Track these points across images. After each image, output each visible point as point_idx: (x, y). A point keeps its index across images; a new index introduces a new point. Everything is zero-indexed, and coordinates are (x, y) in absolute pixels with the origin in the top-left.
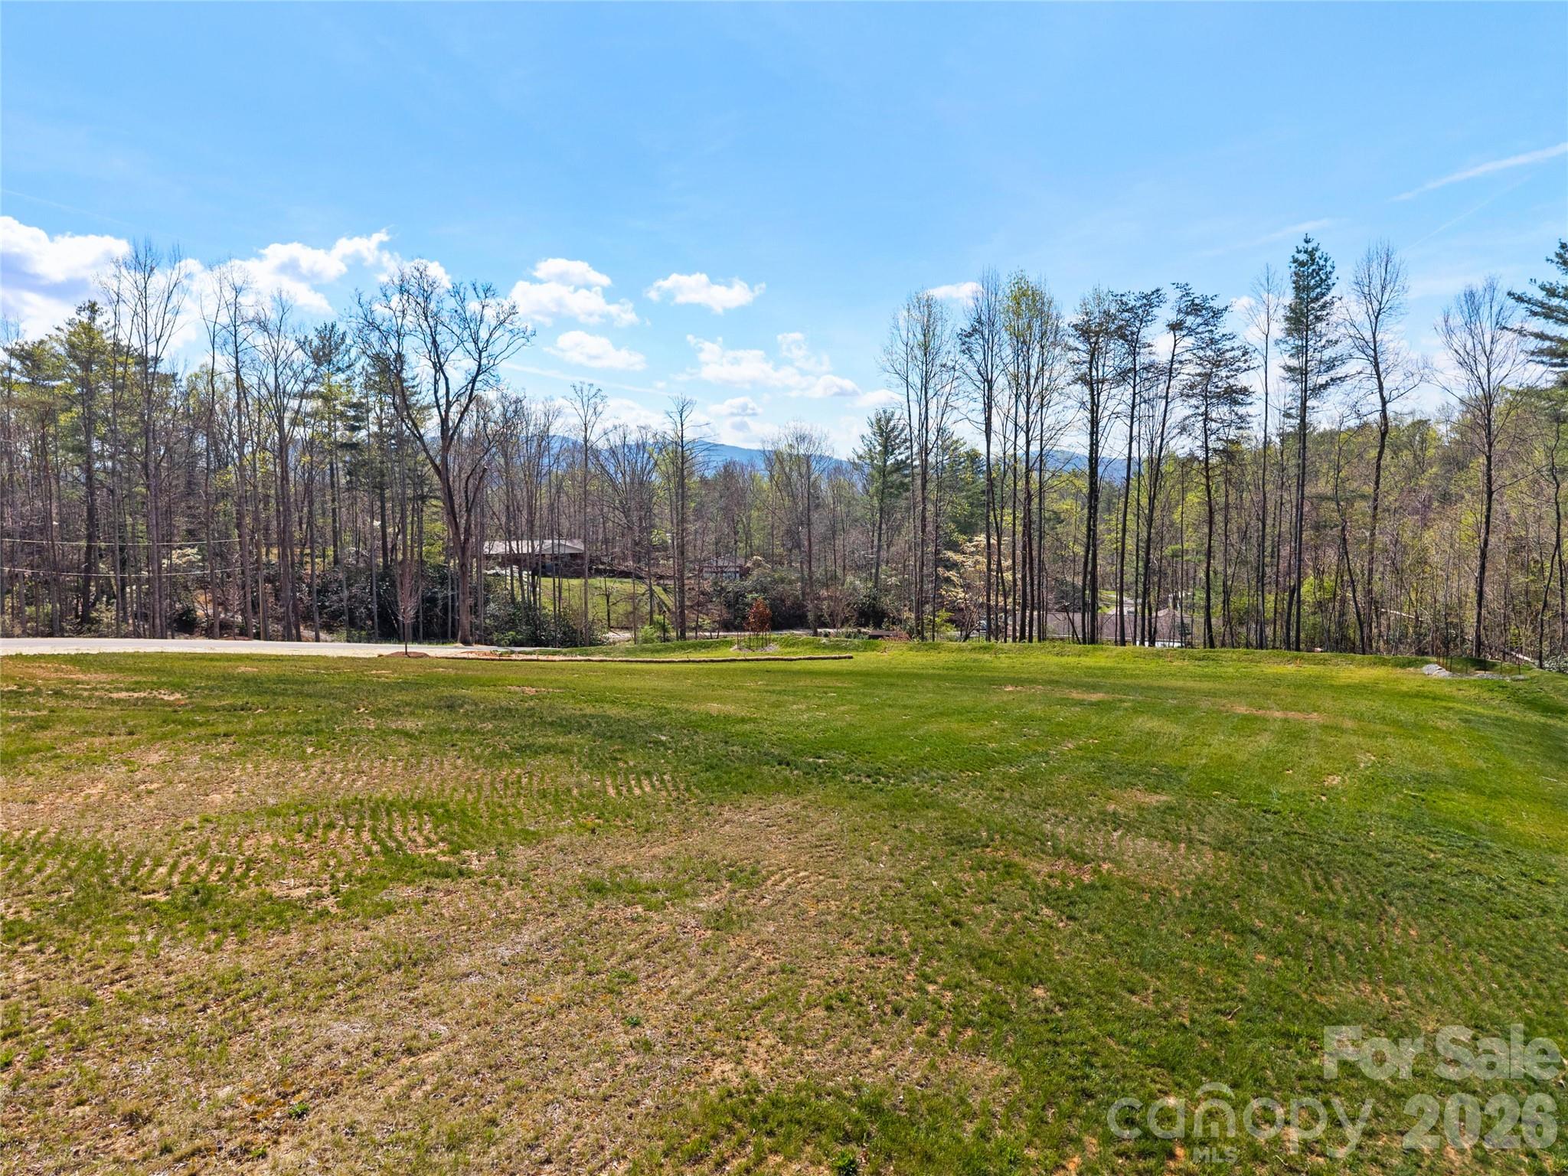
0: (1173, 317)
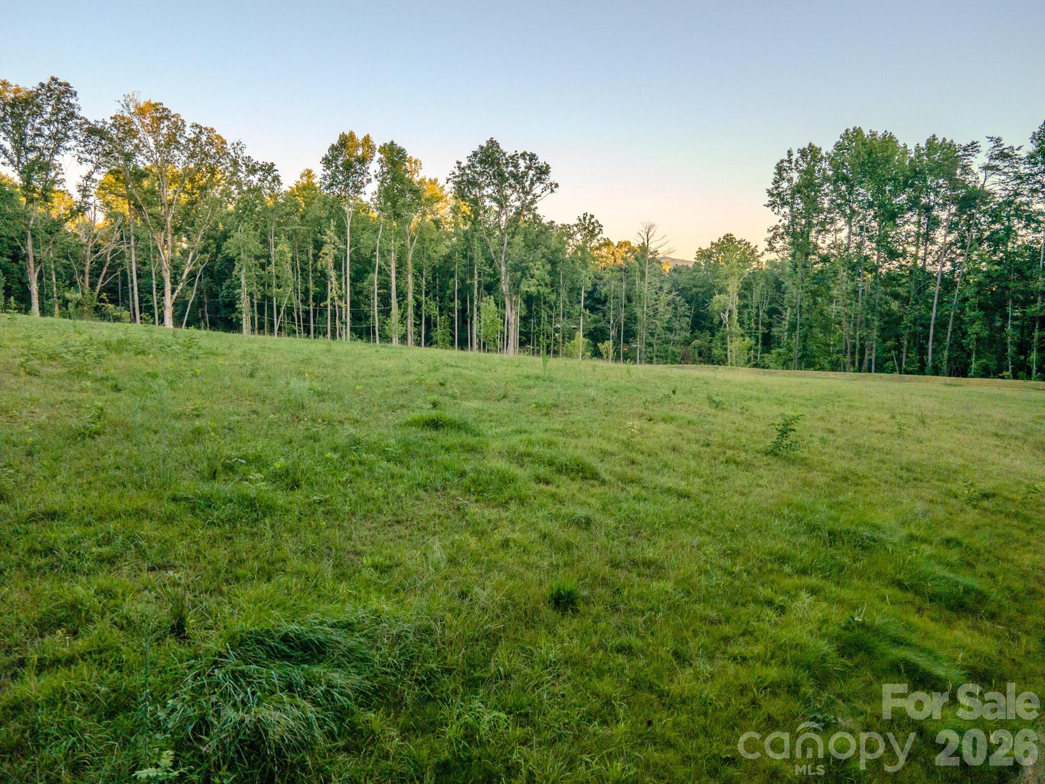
0: (986, 161)
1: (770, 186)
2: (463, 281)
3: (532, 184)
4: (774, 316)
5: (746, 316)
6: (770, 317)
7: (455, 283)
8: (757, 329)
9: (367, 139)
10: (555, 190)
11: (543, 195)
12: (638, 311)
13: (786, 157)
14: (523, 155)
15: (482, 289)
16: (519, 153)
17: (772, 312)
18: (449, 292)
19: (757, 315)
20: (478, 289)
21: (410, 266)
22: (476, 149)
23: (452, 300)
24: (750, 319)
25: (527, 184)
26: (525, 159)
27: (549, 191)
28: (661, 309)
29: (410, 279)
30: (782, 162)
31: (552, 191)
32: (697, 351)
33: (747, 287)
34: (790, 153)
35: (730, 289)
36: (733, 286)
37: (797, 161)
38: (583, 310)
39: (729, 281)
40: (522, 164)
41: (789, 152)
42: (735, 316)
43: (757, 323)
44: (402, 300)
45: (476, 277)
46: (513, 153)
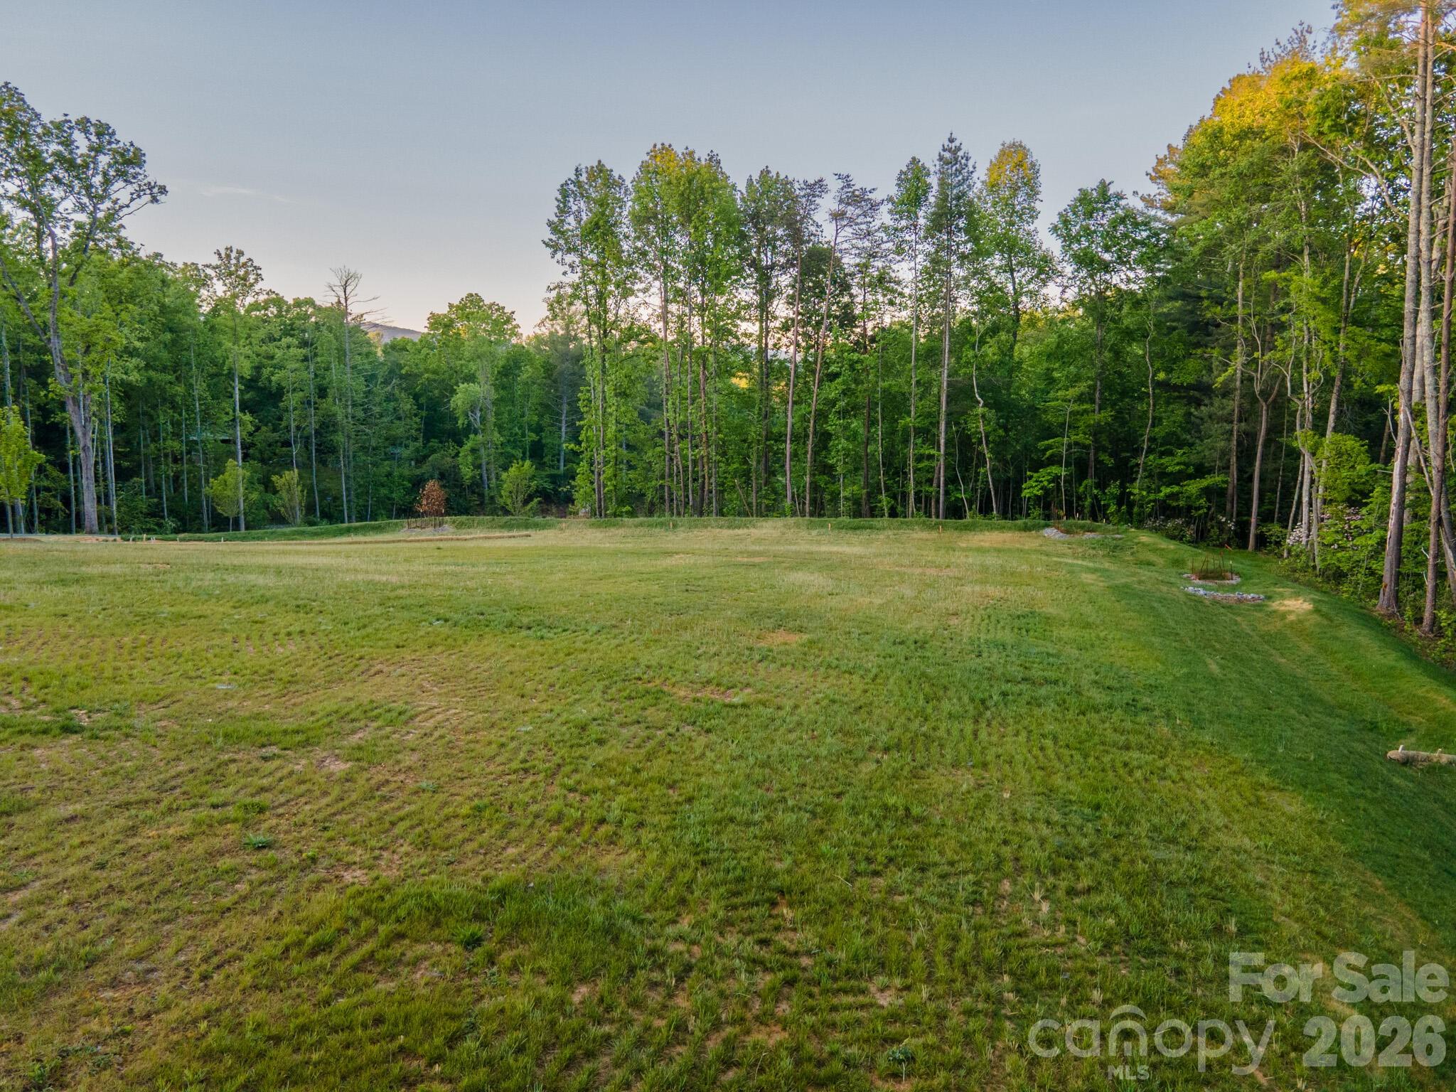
0: (835, 206)
3: (107, 182)
4: (546, 417)
5: (506, 416)
6: (540, 419)
10: (161, 198)
12: (338, 412)
13: (573, 178)
14: (83, 124)
16: (72, 119)
19: (523, 414)
24: (511, 421)
25: (97, 180)
26: (86, 132)
27: (147, 198)
28: (376, 409)
30: (567, 183)
31: (155, 199)
32: (436, 471)
33: (507, 373)
34: (577, 172)
35: (480, 376)
36: (486, 372)
39: (479, 365)
42: (491, 417)
43: (522, 427)
46: (59, 118)
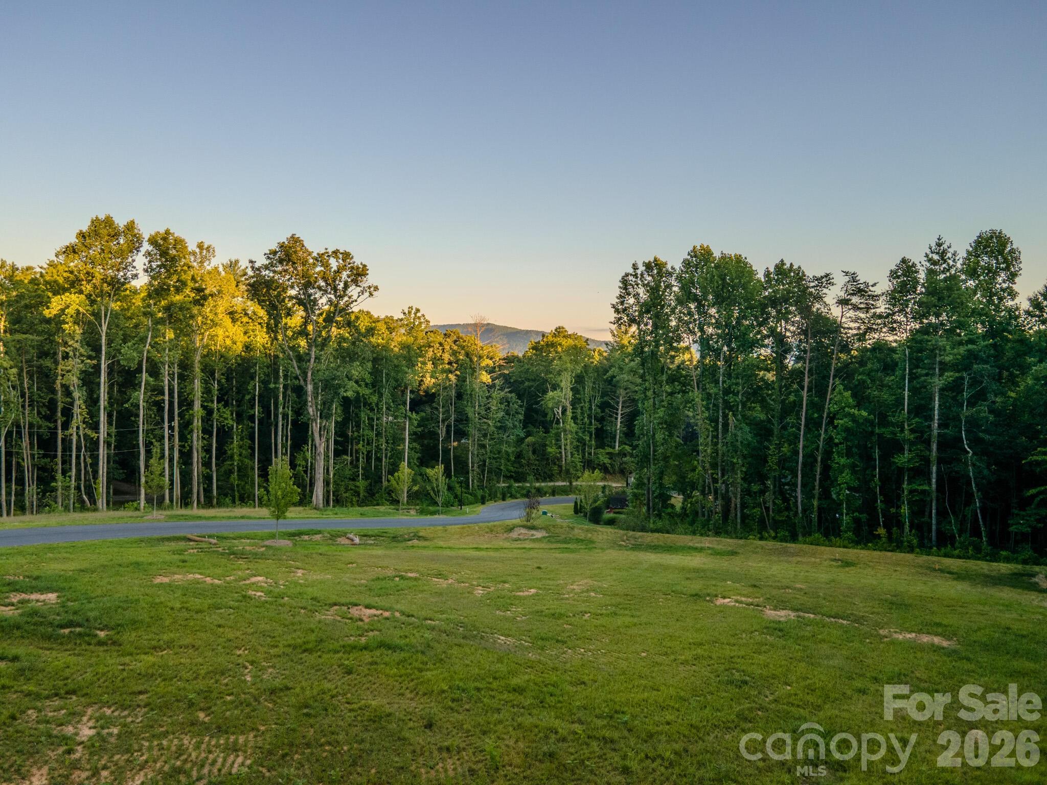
0: (842, 294)
1: (615, 301)
2: (265, 383)
3: (346, 286)
4: (607, 410)
5: (579, 411)
6: (603, 411)
7: (256, 387)
8: (591, 423)
9: (130, 226)
10: (374, 293)
11: (359, 300)
12: (470, 411)
13: (631, 271)
14: (336, 253)
15: (289, 392)
16: (330, 251)
17: (604, 406)
18: (247, 397)
19: (590, 409)
20: (284, 393)
21: (197, 369)
22: (274, 246)
23: (253, 407)
24: (582, 413)
25: (341, 286)
26: (337, 258)
27: (367, 294)
28: (494, 408)
29: (198, 385)
30: (627, 275)
31: (371, 294)
32: (531, 449)
33: (579, 379)
34: (635, 267)
35: (563, 384)
36: (566, 381)
37: (642, 275)
38: (409, 413)
39: (562, 377)
40: (334, 264)
41: (634, 265)
42: (569, 413)
43: (590, 417)
44: (187, 410)
45: (281, 380)
46: (323, 251)
